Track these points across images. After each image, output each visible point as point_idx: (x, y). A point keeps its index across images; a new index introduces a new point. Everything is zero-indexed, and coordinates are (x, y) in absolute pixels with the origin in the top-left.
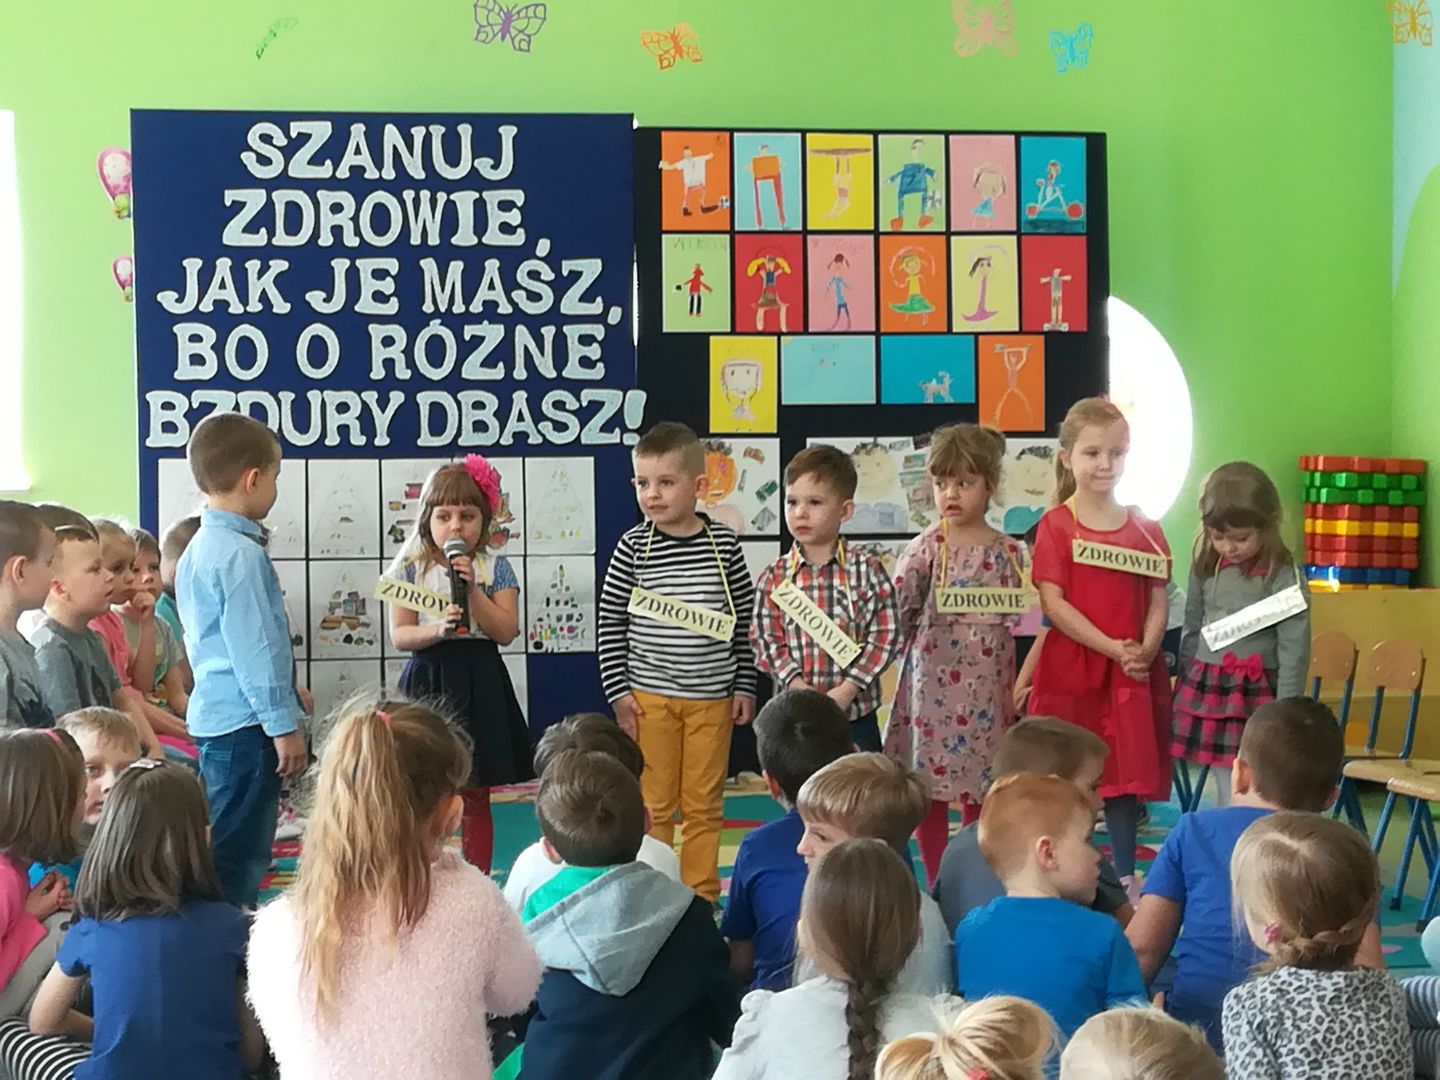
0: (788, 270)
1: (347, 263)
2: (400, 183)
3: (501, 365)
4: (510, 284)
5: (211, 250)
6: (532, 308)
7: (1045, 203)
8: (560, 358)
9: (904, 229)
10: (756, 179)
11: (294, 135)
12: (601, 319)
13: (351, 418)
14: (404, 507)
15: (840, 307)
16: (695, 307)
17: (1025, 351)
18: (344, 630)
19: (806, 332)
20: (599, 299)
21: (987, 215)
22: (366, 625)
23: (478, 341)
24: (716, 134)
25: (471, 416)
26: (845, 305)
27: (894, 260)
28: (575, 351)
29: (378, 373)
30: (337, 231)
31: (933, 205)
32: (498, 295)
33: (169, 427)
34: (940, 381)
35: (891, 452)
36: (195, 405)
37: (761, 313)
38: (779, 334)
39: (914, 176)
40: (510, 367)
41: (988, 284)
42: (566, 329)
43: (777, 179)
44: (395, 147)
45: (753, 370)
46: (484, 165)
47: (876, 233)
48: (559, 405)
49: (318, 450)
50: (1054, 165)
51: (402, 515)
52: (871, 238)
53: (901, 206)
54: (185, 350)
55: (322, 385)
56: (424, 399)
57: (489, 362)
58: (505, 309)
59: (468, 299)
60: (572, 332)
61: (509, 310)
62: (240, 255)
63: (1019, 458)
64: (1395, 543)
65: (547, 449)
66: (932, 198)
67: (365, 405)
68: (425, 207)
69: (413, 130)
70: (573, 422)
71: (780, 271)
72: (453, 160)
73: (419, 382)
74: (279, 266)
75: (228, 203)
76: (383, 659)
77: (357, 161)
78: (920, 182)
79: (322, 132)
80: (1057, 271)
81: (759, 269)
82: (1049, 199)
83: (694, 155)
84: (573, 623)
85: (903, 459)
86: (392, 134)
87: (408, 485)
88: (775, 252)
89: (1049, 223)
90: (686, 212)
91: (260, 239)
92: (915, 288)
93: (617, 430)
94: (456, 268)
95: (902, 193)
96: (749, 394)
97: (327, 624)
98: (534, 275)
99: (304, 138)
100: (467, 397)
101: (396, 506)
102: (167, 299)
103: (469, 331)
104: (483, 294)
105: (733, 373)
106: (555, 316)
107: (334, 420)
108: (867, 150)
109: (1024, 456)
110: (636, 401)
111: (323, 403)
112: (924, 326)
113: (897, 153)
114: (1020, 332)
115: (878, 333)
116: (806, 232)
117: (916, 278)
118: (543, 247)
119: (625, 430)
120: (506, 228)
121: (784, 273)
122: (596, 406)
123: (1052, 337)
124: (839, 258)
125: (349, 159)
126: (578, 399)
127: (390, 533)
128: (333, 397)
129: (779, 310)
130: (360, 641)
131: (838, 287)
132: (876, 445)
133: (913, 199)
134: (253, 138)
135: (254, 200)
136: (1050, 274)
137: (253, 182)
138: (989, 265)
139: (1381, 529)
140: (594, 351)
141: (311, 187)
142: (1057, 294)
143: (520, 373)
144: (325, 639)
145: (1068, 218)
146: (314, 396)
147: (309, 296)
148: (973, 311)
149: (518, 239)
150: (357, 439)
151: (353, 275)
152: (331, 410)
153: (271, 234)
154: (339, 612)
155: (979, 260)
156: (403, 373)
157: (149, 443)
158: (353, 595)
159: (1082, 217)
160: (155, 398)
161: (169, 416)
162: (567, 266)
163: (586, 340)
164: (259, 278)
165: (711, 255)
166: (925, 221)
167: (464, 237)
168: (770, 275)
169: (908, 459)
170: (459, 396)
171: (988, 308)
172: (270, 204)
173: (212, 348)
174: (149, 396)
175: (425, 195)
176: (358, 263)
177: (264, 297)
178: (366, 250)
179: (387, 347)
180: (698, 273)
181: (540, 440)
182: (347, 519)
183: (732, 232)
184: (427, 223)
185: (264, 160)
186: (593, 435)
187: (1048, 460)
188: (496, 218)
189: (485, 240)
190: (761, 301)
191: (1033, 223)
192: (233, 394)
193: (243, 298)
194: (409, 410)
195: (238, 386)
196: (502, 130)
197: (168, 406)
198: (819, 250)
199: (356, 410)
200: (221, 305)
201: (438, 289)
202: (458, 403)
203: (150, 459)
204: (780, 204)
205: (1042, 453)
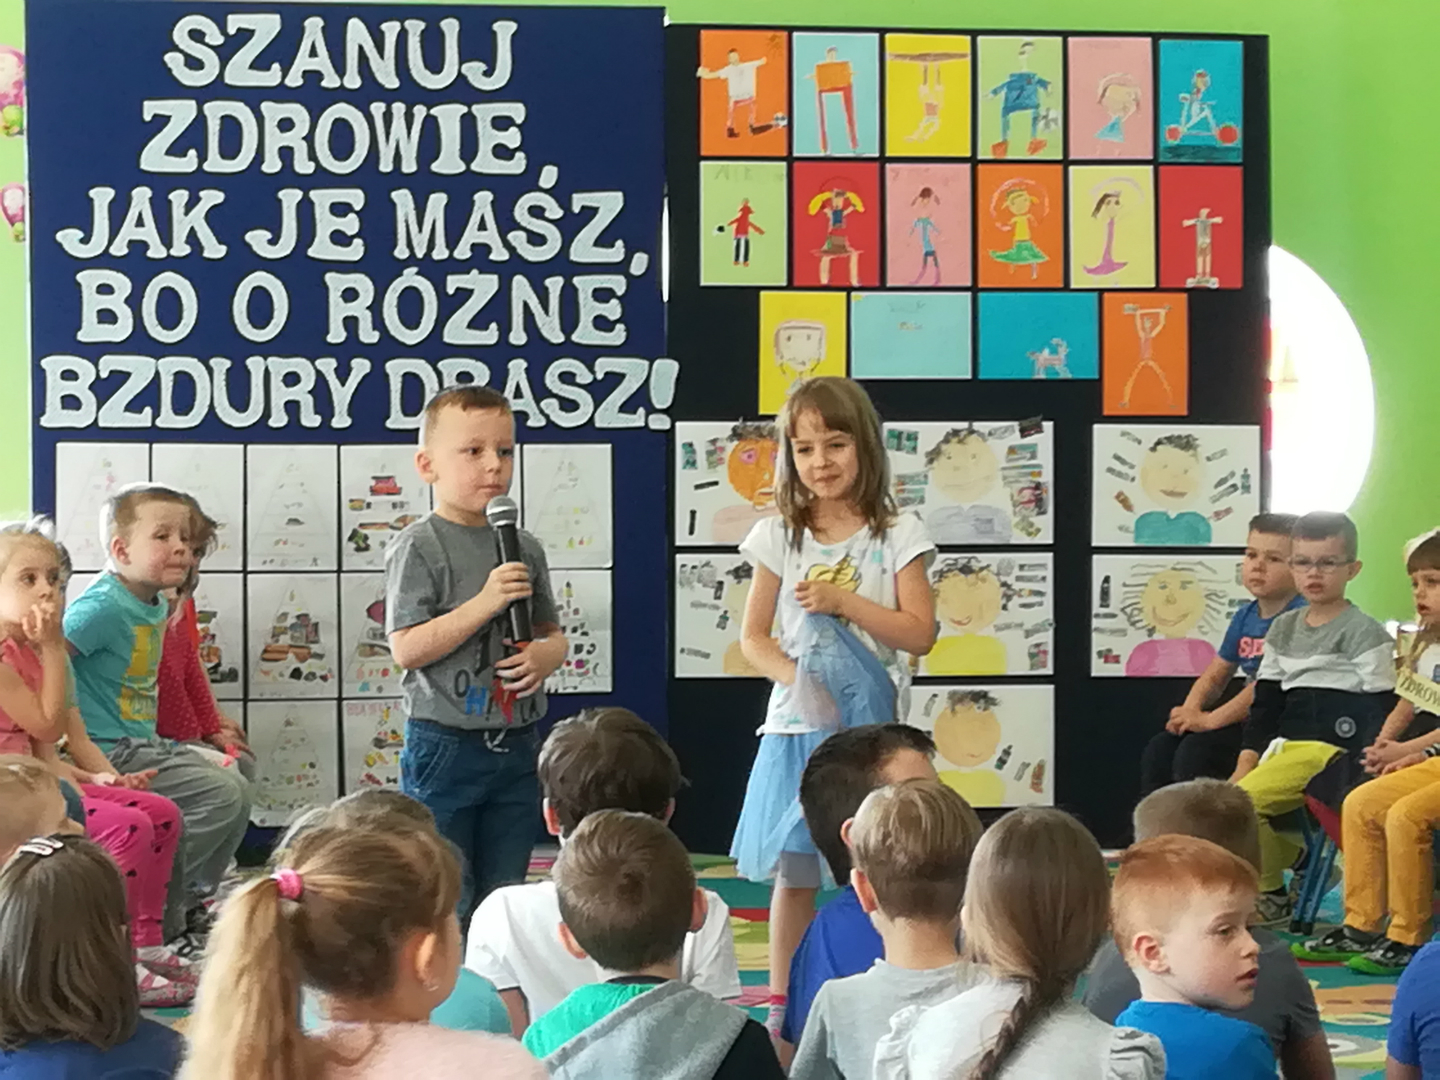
0: (860, 208)
1: (298, 194)
2: (368, 93)
3: (493, 326)
4: (506, 224)
5: (125, 177)
6: (533, 254)
7: (1189, 125)
8: (569, 318)
9: (1009, 157)
10: (821, 92)
11: (232, 31)
12: (621, 268)
13: (302, 393)
14: (369, 505)
15: (927, 254)
16: (742, 253)
17: (1162, 312)
18: (292, 662)
19: (882, 287)
20: (619, 243)
21: (1116, 139)
22: (320, 656)
23: (464, 295)
24: (770, 34)
26: (933, 253)
27: (996, 195)
28: (589, 309)
29: (337, 335)
30: (286, 153)
31: (1047, 125)
32: (491, 236)
33: (71, 402)
34: (1054, 351)
35: (991, 441)
36: (104, 375)
37: (825, 263)
38: (849, 290)
39: (1022, 89)
40: (505, 329)
41: (1116, 226)
42: (576, 280)
43: (847, 91)
44: (361, 48)
45: (815, 335)
46: (474, 71)
47: (973, 161)
48: (567, 378)
49: (260, 433)
50: (1200, 75)
51: (366, 516)
52: (967, 167)
53: (1006, 126)
54: (92, 303)
55: (265, 350)
56: (396, 369)
57: (478, 323)
58: (499, 254)
59: (452, 242)
60: (585, 284)
61: (504, 256)
62: (162, 185)
63: (1153, 449)
65: (552, 434)
66: (1045, 117)
67: (320, 377)
68: (399, 123)
69: (384, 26)
70: (585, 399)
71: (850, 210)
72: (434, 64)
73: (390, 347)
74: (212, 197)
75: (147, 117)
76: (340, 699)
77: (313, 64)
78: (1029, 97)
79: (267, 27)
80: (1204, 212)
81: (823, 206)
82: (1195, 120)
83: (742, 60)
84: (583, 655)
85: (1006, 450)
86: (357, 32)
87: (374, 478)
88: (846, 185)
89: (1196, 149)
90: (732, 133)
91: (188, 163)
92: (1022, 232)
93: (641, 411)
94: (437, 202)
95: (1007, 110)
96: (810, 365)
97: (270, 655)
98: (537, 212)
99: (245, 35)
100: (451, 367)
101: (358, 505)
102: (69, 239)
103: (453, 283)
104: (471, 236)
105: (789, 339)
106: (563, 264)
107: (281, 394)
108: (963, 56)
109: (1159, 447)
110: (667, 370)
111: (267, 373)
112: (1034, 278)
113: (1001, 58)
114: (1157, 289)
115: (974, 289)
116: (883, 159)
117: (1025, 218)
118: (549, 176)
119: (651, 410)
120: (502, 152)
121: (855, 212)
122: (614, 379)
123: (1197, 295)
124: (926, 193)
125: (302, 62)
126: (592, 371)
127: (350, 539)
128: (279, 366)
129: (848, 259)
130: (311, 676)
131: (925, 229)
132: (971, 432)
133: (1021, 118)
134: (180, 34)
135: (181, 113)
136: (1196, 215)
137: (180, 91)
138: (1117, 203)
140: (613, 310)
141: (253, 97)
142: (1204, 240)
143: (518, 337)
144: (266, 673)
145: (1220, 144)
146: (255, 364)
147: (249, 237)
148: (1096, 263)
149: (518, 165)
150: (310, 419)
151: (305, 210)
152: (276, 382)
153: (203, 157)
154: (285, 640)
155: (1106, 196)
156: (368, 335)
157: (45, 422)
158: (303, 618)
160: (54, 365)
161: (70, 387)
162: (579, 201)
163: (603, 295)
164: (186, 213)
165: (766, 187)
166: (1036, 146)
167: (448, 163)
168: (837, 213)
169: (1012, 450)
170: (440, 365)
171: (1116, 258)
172: (200, 121)
173: (127, 301)
174: (45, 363)
175: (399, 108)
176: (314, 194)
177: (192, 238)
178: (323, 179)
179: (349, 302)
180: (746, 211)
181: (543, 423)
182: (294, 521)
183: (790, 159)
184: (401, 145)
185: (194, 63)
186: (610, 416)
187: (1191, 452)
188: (488, 137)
189: (474, 167)
190: (825, 247)
191: (1174, 150)
192: (152, 361)
193: (167, 240)
194: (376, 382)
195: (158, 350)
196: (496, 26)
197: (69, 375)
198: (900, 183)
199: (308, 382)
200: (138, 247)
201: (414, 228)
202: (439, 374)
203: (46, 443)
204: (851, 121)
205: (1186, 444)
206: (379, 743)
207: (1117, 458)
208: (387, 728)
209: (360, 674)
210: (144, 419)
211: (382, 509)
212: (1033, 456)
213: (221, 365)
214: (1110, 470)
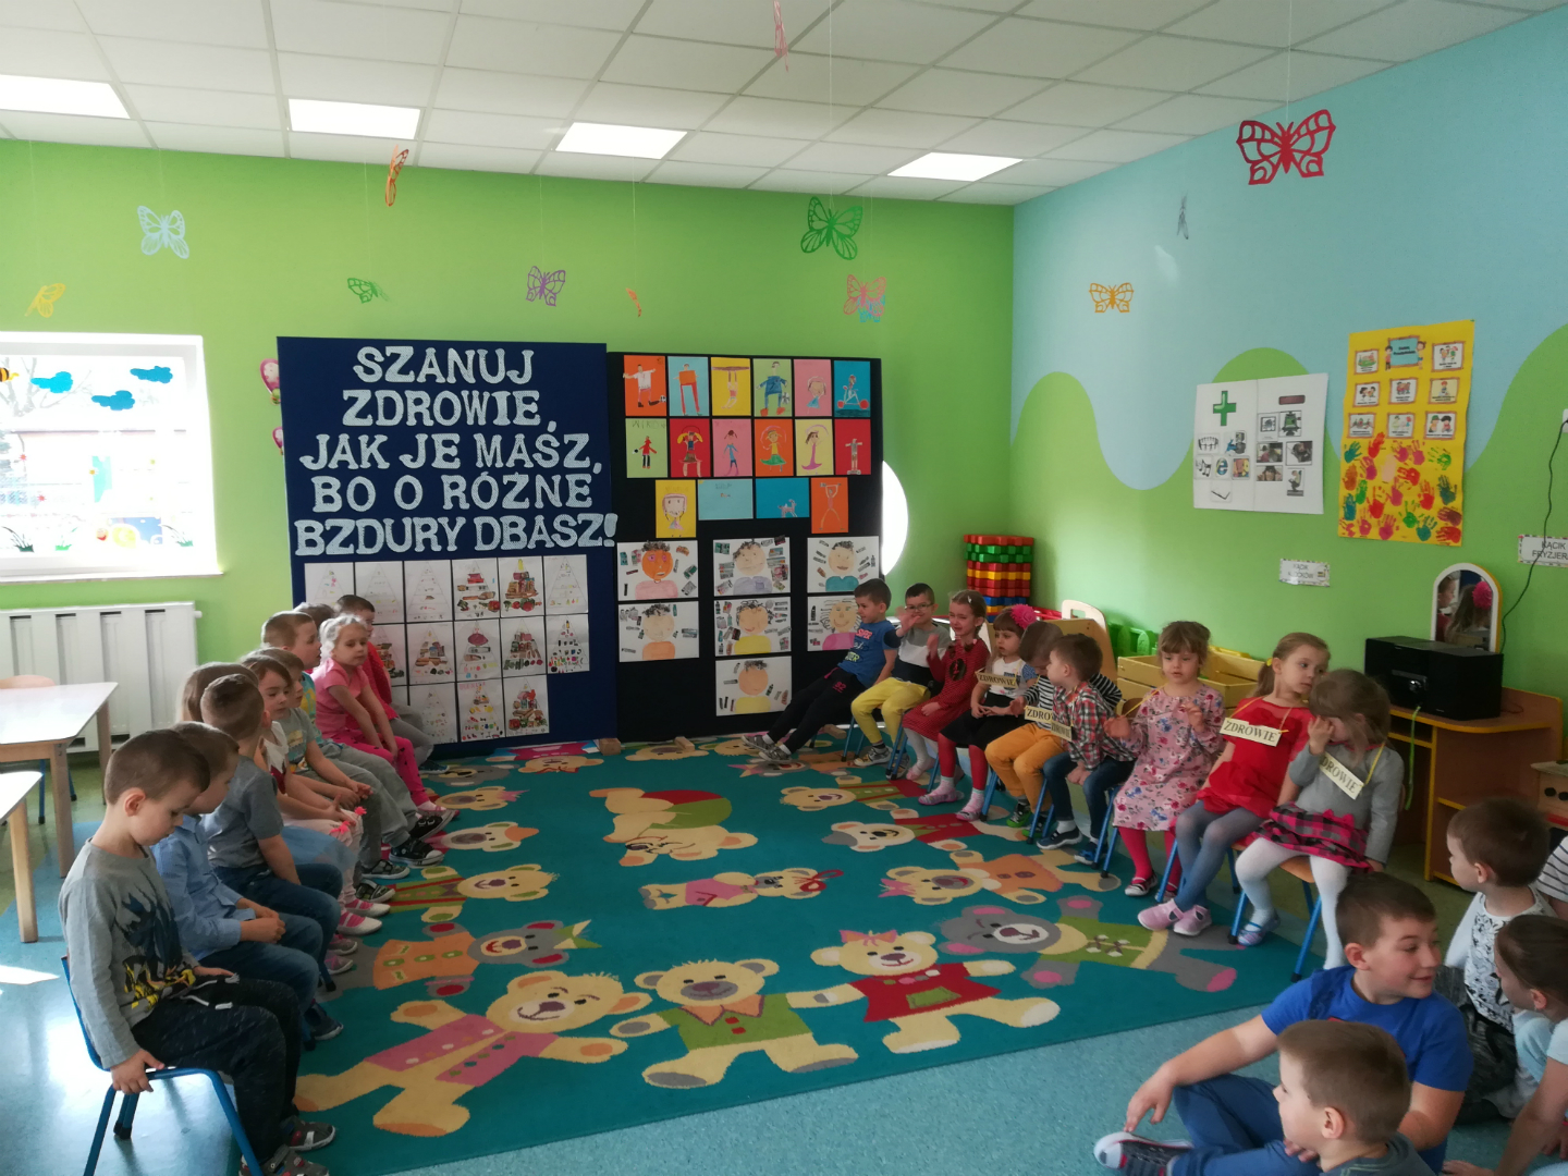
0: (701, 440)
1: (425, 437)
2: (459, 386)
3: (527, 499)
4: (532, 449)
5: (336, 429)
6: (546, 464)
7: (847, 400)
8: (564, 495)
9: (768, 415)
10: (682, 385)
11: (388, 354)
12: (589, 470)
13: (431, 534)
14: (467, 588)
15: (732, 461)
16: (647, 462)
17: (837, 486)
18: (431, 665)
19: (712, 477)
20: (588, 459)
21: (816, 407)
22: (445, 662)
23: (512, 484)
24: (657, 357)
25: (508, 531)
26: (735, 461)
27: (763, 433)
28: (574, 490)
29: (448, 505)
30: (419, 416)
32: (524, 456)
33: (311, 543)
34: (790, 505)
35: (762, 547)
36: (328, 528)
37: (685, 466)
38: (697, 479)
39: (773, 384)
40: (533, 500)
41: (816, 447)
42: (568, 477)
43: (694, 385)
44: (455, 363)
45: (682, 500)
46: (513, 375)
47: (752, 418)
48: (564, 524)
49: (411, 555)
50: (852, 377)
51: (466, 593)
52: (750, 420)
53: (767, 401)
54: (320, 493)
55: (412, 514)
56: (479, 521)
57: (519, 498)
58: (529, 465)
59: (505, 459)
60: (571, 478)
61: (532, 465)
62: (354, 432)
63: (834, 548)
64: (1019, 582)
65: (558, 551)
67: (441, 527)
68: (476, 402)
69: (467, 352)
70: (573, 533)
72: (493, 371)
73: (476, 511)
74: (381, 439)
75: (346, 398)
76: (456, 682)
77: (431, 371)
78: (777, 387)
79: (406, 353)
80: (854, 440)
81: (684, 439)
82: (850, 397)
83: (644, 370)
84: (575, 655)
86: (453, 355)
87: (470, 575)
89: (851, 411)
90: (640, 405)
91: (368, 421)
92: (775, 450)
93: (600, 538)
94: (497, 440)
95: (767, 394)
96: (679, 514)
97: (420, 663)
98: (547, 444)
99: (395, 357)
100: (506, 520)
101: (462, 588)
102: (307, 461)
103: (506, 479)
104: (514, 455)
105: (669, 502)
106: (560, 469)
107: (420, 536)
108: (747, 368)
109: (836, 548)
110: (612, 519)
111: (413, 526)
112: (781, 473)
113: (764, 369)
114: (835, 476)
115: (754, 478)
116: (711, 417)
117: (776, 444)
118: (552, 426)
119: (605, 537)
120: (528, 415)
121: (699, 442)
122: (587, 524)
123: (852, 479)
124: (731, 433)
125: (425, 370)
126: (576, 520)
127: (459, 604)
128: (419, 522)
129: (696, 464)
130: (441, 672)
131: (730, 450)
132: (753, 543)
133: (773, 398)
134: (361, 356)
135: (363, 397)
136: (850, 442)
137: (364, 386)
138: (817, 436)
139: (1012, 576)
140: (585, 490)
141: (401, 388)
142: (854, 453)
143: (539, 504)
144: (418, 672)
145: (860, 409)
146: (407, 521)
147: (401, 458)
148: (808, 463)
149: (536, 421)
150: (436, 548)
151: (430, 445)
152: (418, 529)
153: (375, 418)
154: (427, 655)
155: (812, 433)
156: (464, 505)
157: (298, 553)
158: (436, 644)
159: (868, 408)
160: (301, 525)
161: (310, 536)
162: (567, 438)
163: (580, 483)
164: (368, 447)
165: (656, 431)
166: (780, 410)
167: (502, 420)
168: (691, 443)
169: (772, 551)
170: (501, 519)
171: (817, 462)
172: (373, 400)
173: (339, 492)
174: (297, 524)
175: (476, 393)
176: (434, 436)
177: (372, 459)
178: (438, 428)
179: (454, 490)
180: (648, 442)
181: (553, 545)
182: (431, 597)
183: (668, 417)
184: (477, 411)
185: (369, 371)
186: (585, 541)
187: (850, 549)
188: (521, 408)
189: (515, 422)
190: (685, 459)
191: (842, 412)
192: (353, 521)
193: (358, 460)
194: (468, 531)
195: (356, 516)
196: (524, 352)
197: (310, 529)
198: (719, 428)
199: (435, 529)
200: (343, 464)
201: (485, 452)
202: (501, 524)
203: (298, 565)
204: (696, 400)
205: (848, 545)
206: (476, 702)
207: (818, 553)
208: (482, 693)
209: (466, 669)
210: (350, 550)
211: (474, 590)
212: (781, 553)
213: (389, 522)
214: (815, 559)
